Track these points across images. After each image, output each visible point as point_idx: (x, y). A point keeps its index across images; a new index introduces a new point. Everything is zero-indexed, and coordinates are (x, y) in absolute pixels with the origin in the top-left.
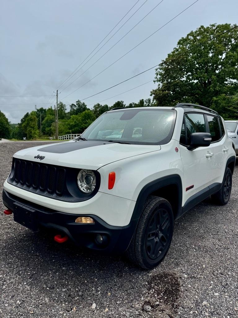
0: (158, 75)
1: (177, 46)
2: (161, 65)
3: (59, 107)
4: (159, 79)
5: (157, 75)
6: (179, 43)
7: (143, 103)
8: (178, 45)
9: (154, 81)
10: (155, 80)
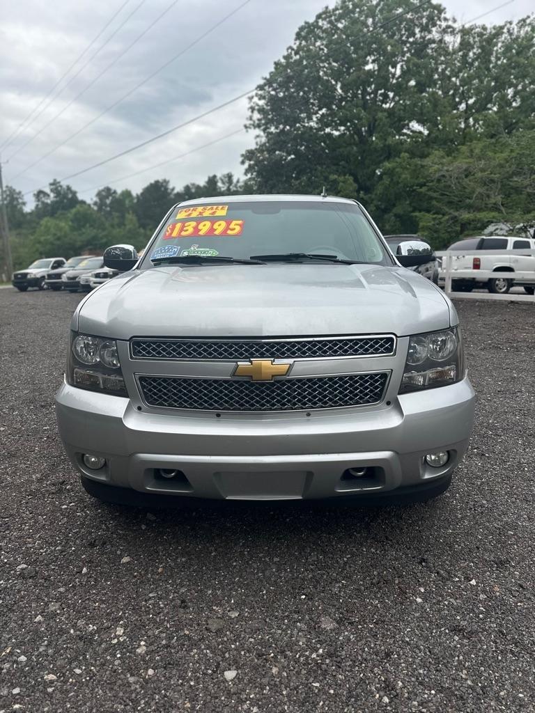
0: (256, 112)
1: (295, 44)
2: (261, 87)
3: (6, 199)
4: (257, 122)
5: (252, 112)
6: (298, 36)
7: (215, 183)
8: (296, 40)
9: (246, 127)
10: (248, 122)
